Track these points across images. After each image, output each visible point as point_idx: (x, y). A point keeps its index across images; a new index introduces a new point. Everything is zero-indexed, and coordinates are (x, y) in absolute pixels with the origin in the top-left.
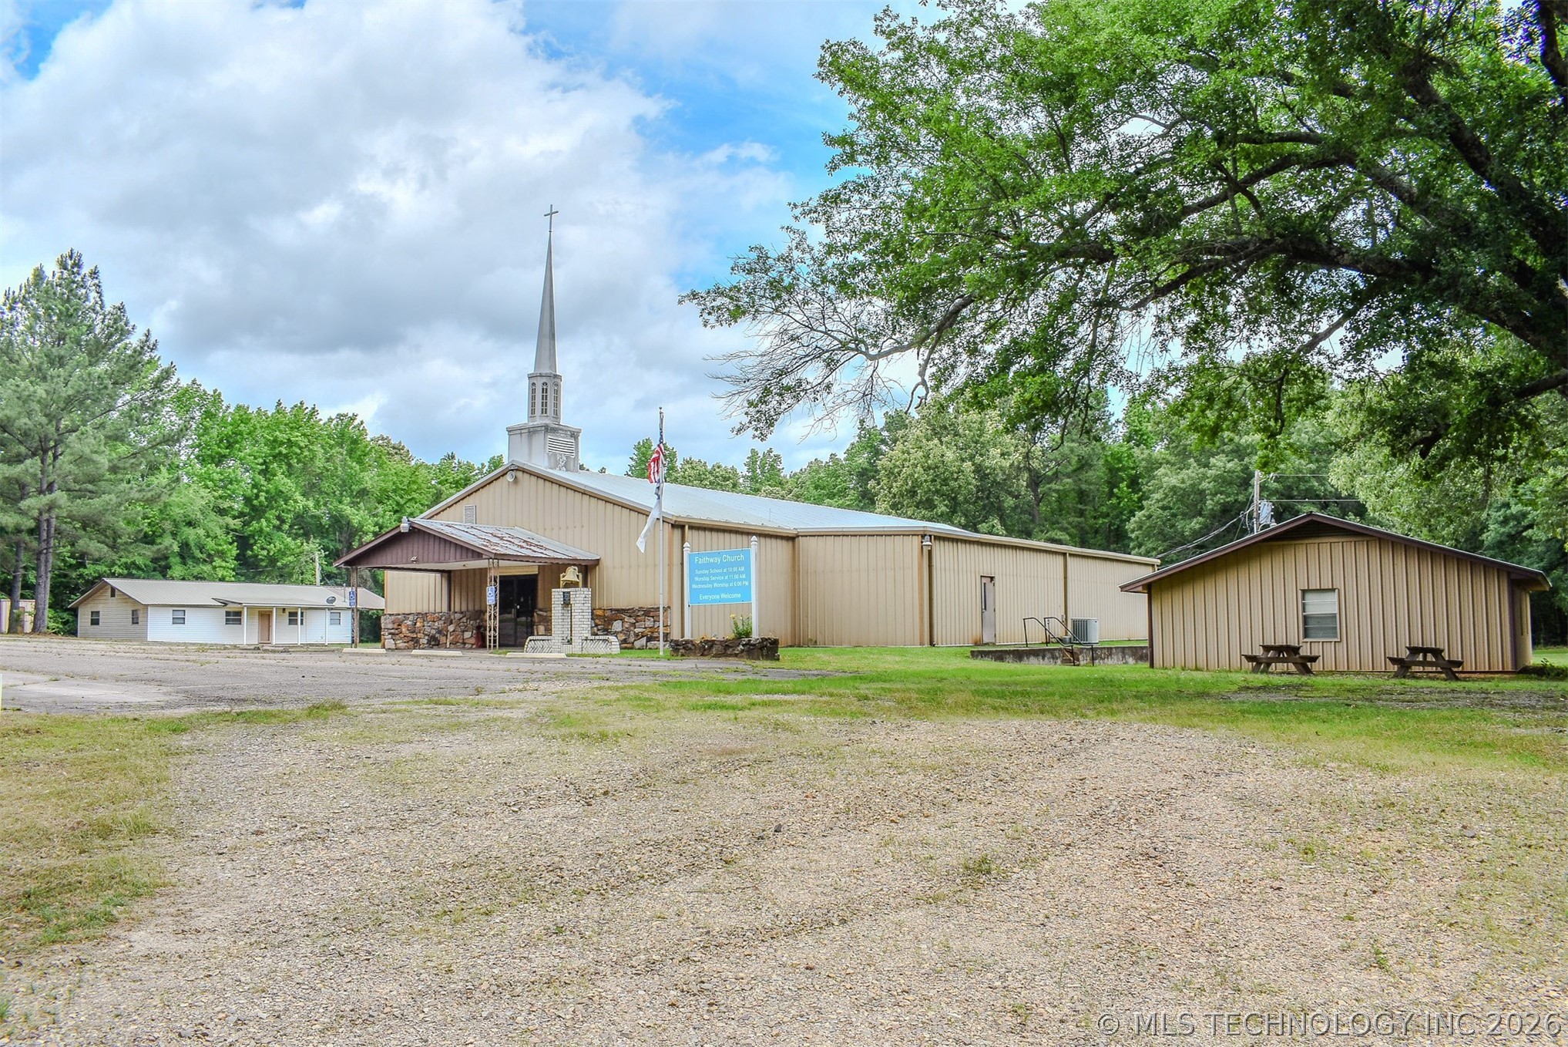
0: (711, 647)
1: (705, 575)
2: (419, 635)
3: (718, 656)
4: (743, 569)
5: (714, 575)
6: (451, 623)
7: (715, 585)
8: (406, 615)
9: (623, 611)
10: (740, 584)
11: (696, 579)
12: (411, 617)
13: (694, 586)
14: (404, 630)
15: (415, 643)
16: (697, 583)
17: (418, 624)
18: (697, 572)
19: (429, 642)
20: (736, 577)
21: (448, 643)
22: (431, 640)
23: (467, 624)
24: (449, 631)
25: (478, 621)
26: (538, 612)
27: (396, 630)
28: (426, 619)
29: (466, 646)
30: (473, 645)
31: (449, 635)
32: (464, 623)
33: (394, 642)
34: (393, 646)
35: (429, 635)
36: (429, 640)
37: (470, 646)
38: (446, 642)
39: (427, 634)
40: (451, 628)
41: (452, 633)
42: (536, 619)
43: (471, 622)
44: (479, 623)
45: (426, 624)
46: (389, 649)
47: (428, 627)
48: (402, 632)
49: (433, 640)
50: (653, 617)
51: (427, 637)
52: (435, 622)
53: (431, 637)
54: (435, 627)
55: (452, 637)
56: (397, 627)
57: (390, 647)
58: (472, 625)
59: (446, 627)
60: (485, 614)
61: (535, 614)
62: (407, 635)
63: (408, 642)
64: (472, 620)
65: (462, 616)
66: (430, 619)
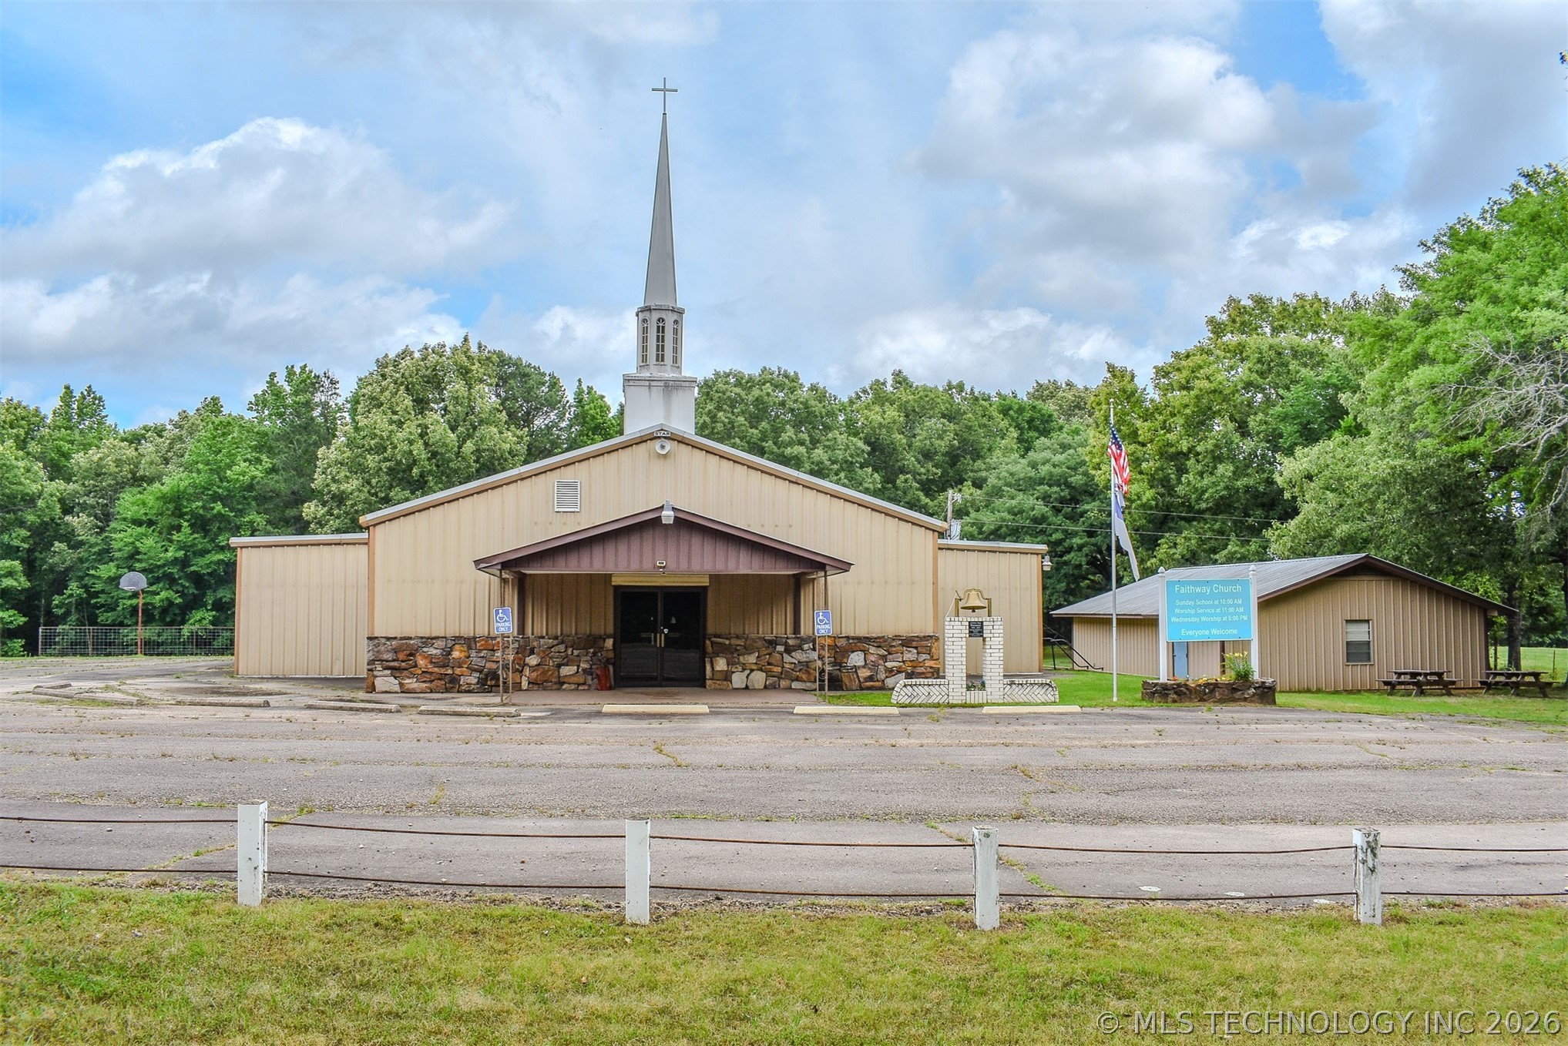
0: (1212, 691)
1: (1190, 607)
2: (458, 671)
3: (1222, 701)
4: (1240, 601)
5: (1201, 607)
6: (532, 652)
7: (1203, 619)
8: (428, 641)
9: (867, 640)
10: (1236, 618)
11: (1177, 611)
12: (440, 643)
13: (1173, 619)
14: (421, 662)
15: (452, 685)
16: (1179, 616)
17: (456, 654)
18: (1178, 603)
19: (482, 682)
20: (1231, 610)
21: (525, 684)
22: (486, 680)
23: (567, 655)
24: (528, 665)
25: (592, 650)
26: (714, 639)
27: (402, 661)
28: (473, 646)
29: (564, 686)
30: (579, 685)
31: (527, 671)
32: (559, 652)
33: (397, 682)
34: (397, 688)
35: (481, 672)
36: (482, 679)
37: (573, 687)
38: (521, 683)
39: (476, 670)
40: (533, 660)
41: (533, 668)
42: (709, 649)
43: (576, 652)
44: (594, 654)
45: (473, 654)
46: (386, 692)
47: (479, 660)
48: (416, 666)
49: (491, 680)
50: (916, 648)
51: (477, 675)
52: (493, 650)
53: (487, 675)
54: (495, 658)
55: (534, 675)
56: (405, 658)
57: (388, 690)
58: (578, 656)
59: (520, 659)
60: (607, 640)
61: (708, 642)
62: (430, 670)
63: (432, 681)
64: (577, 649)
65: (555, 642)
66: (482, 645)
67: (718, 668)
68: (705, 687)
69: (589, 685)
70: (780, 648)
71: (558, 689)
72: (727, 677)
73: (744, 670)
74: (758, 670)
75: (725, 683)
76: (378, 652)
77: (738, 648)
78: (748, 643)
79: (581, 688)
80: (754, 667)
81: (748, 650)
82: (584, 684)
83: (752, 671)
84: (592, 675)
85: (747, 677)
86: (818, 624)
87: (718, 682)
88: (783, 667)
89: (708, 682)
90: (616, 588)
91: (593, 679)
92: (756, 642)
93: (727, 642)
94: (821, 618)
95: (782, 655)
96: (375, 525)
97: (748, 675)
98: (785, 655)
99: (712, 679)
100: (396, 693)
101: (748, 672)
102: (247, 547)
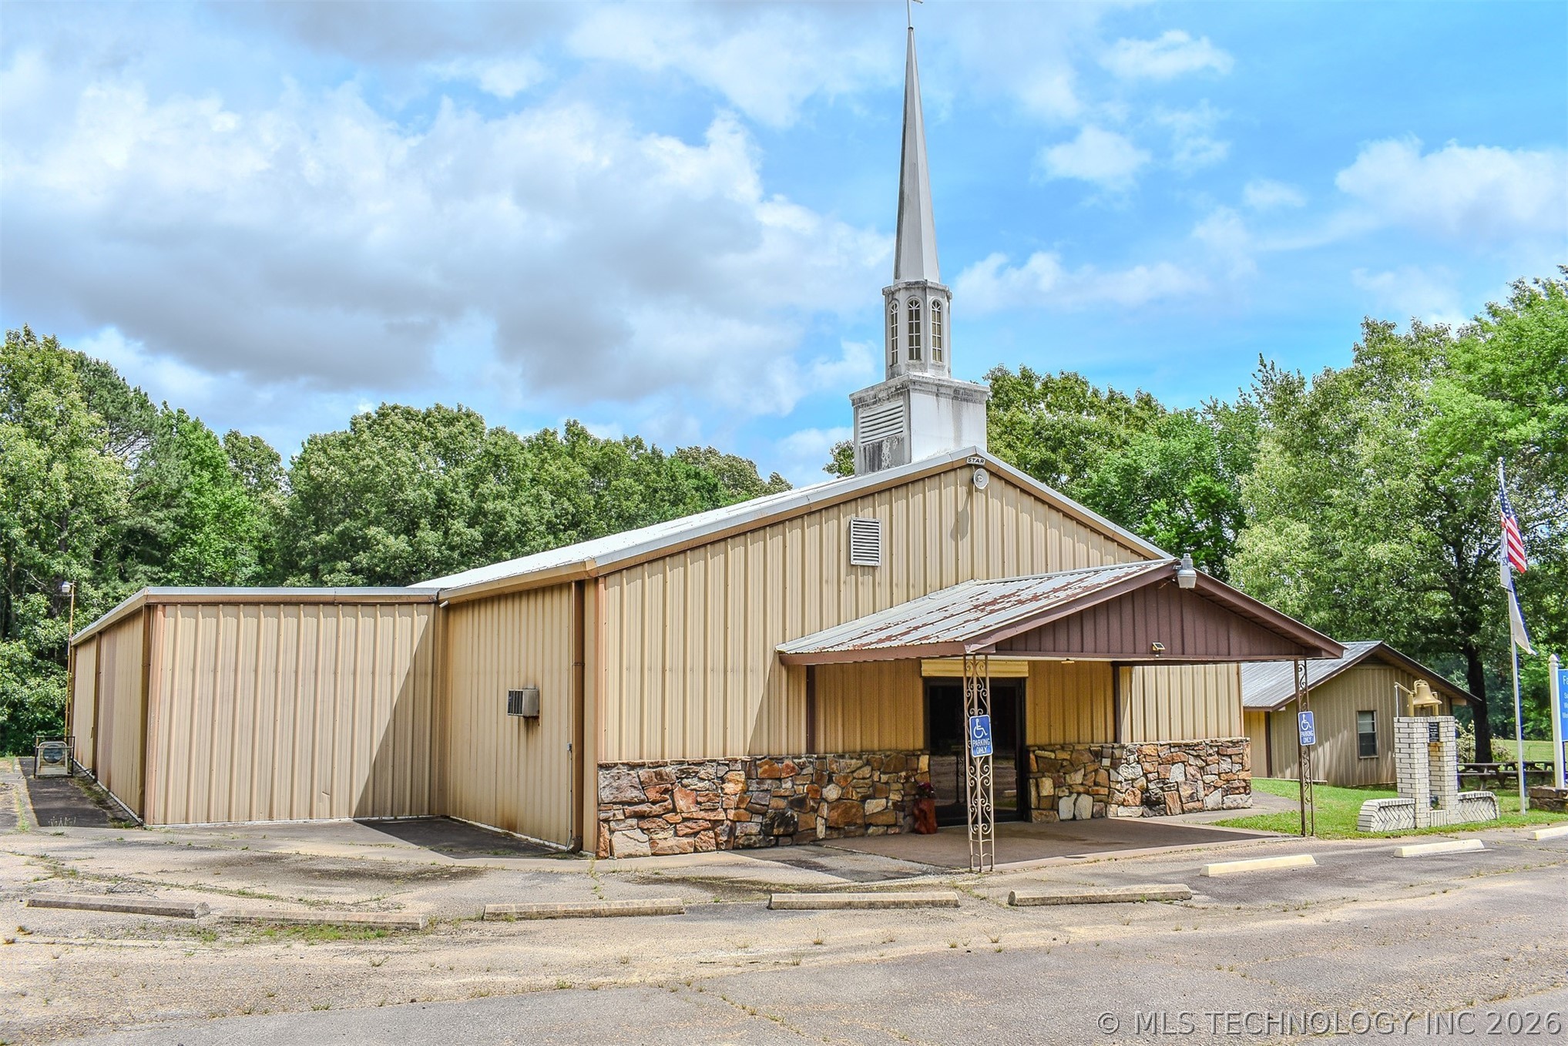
2: (733, 815)
6: (830, 780)
8: (687, 769)
9: (1187, 747)
12: (708, 771)
14: (681, 803)
15: (726, 837)
17: (730, 787)
19: (766, 830)
21: (821, 831)
22: (772, 826)
23: (873, 781)
24: (825, 800)
25: (903, 774)
26: (1038, 752)
27: (654, 803)
28: (754, 772)
29: (871, 830)
30: (888, 826)
31: (825, 810)
32: (864, 778)
33: (645, 838)
34: (646, 848)
35: (764, 815)
36: (766, 825)
37: (881, 830)
38: (816, 829)
39: (757, 813)
40: (832, 792)
41: (833, 805)
42: (1034, 766)
43: (884, 778)
44: (907, 778)
45: (754, 786)
46: (630, 856)
47: (761, 795)
48: (674, 810)
49: (778, 826)
50: (1230, 756)
51: (759, 819)
52: (780, 779)
53: (773, 819)
54: (782, 792)
55: (835, 814)
56: (658, 797)
57: (633, 852)
58: (887, 783)
59: (817, 791)
60: (921, 758)
61: (1032, 756)
62: (695, 815)
63: (695, 834)
64: (885, 773)
65: (860, 762)
66: (765, 772)
67: (1044, 793)
68: (1031, 821)
69: (901, 826)
70: (1106, 762)
71: (862, 835)
72: (1053, 803)
73: (1071, 793)
74: (1084, 793)
75: (1051, 813)
76: (618, 789)
77: (1065, 763)
78: (1074, 755)
79: (891, 831)
80: (1081, 789)
81: (1074, 766)
82: (895, 825)
83: (1079, 794)
84: (903, 811)
85: (1075, 804)
86: (1303, 730)
87: (1044, 812)
88: (1110, 788)
89: (1034, 813)
90: (927, 680)
91: (904, 818)
92: (1083, 755)
93: (1053, 756)
94: (1304, 721)
95: (1108, 771)
96: (605, 576)
97: (1076, 799)
98: (1111, 771)
99: (1038, 808)
100: (645, 856)
101: (1074, 796)
102: (175, 604)
